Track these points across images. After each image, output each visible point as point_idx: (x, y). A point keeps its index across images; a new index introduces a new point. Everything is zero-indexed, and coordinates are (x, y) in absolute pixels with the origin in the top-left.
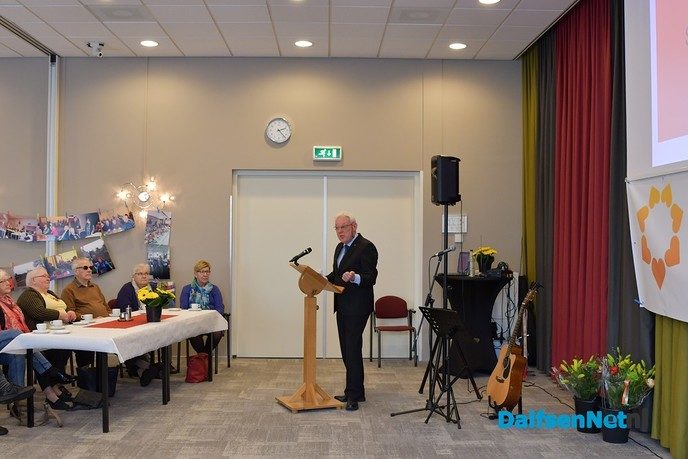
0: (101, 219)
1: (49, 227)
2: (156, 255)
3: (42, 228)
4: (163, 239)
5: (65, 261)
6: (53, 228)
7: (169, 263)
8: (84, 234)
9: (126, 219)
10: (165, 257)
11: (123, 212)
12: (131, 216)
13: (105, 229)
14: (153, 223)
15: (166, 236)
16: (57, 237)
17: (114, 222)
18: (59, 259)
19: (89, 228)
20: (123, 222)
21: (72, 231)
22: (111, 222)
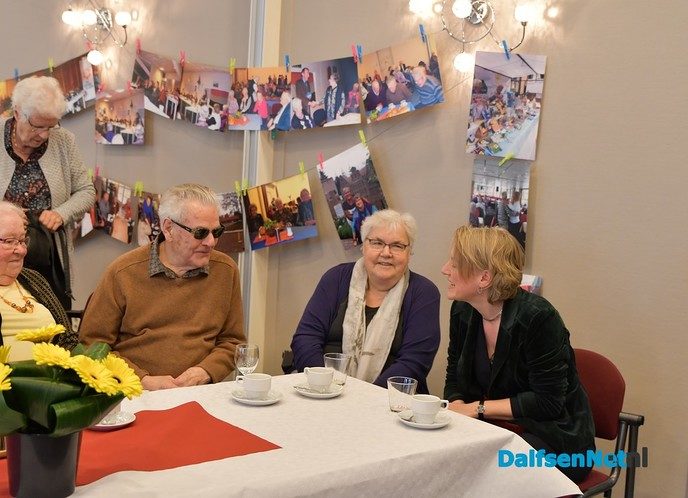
0: (362, 74)
1: (251, 91)
2: (495, 189)
3: (239, 97)
4: (518, 141)
5: (285, 200)
6: (258, 97)
7: (525, 214)
8: (321, 116)
9: (420, 76)
10: (517, 196)
11: (414, 56)
12: (433, 68)
13: (370, 104)
14: (491, 92)
15: (529, 127)
16: (265, 121)
17: (392, 85)
18: (271, 195)
19: (332, 101)
20: (412, 85)
21: (297, 105)
22: (384, 86)
